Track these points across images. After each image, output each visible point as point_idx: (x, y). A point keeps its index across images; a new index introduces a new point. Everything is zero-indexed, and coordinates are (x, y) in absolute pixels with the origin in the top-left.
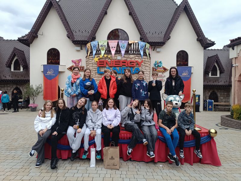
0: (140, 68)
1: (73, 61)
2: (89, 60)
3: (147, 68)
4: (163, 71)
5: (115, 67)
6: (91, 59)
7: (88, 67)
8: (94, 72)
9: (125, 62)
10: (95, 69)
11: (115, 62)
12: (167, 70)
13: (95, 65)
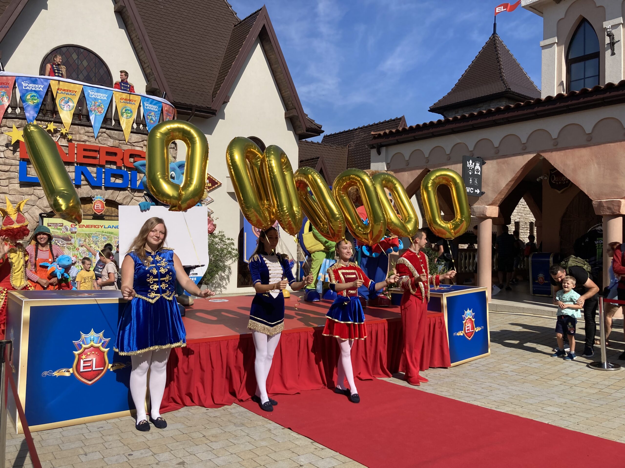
4: (210, 187)
5: (81, 164)
9: (115, 154)
10: (5, 164)
11: (85, 150)
12: (217, 183)
13: (9, 154)
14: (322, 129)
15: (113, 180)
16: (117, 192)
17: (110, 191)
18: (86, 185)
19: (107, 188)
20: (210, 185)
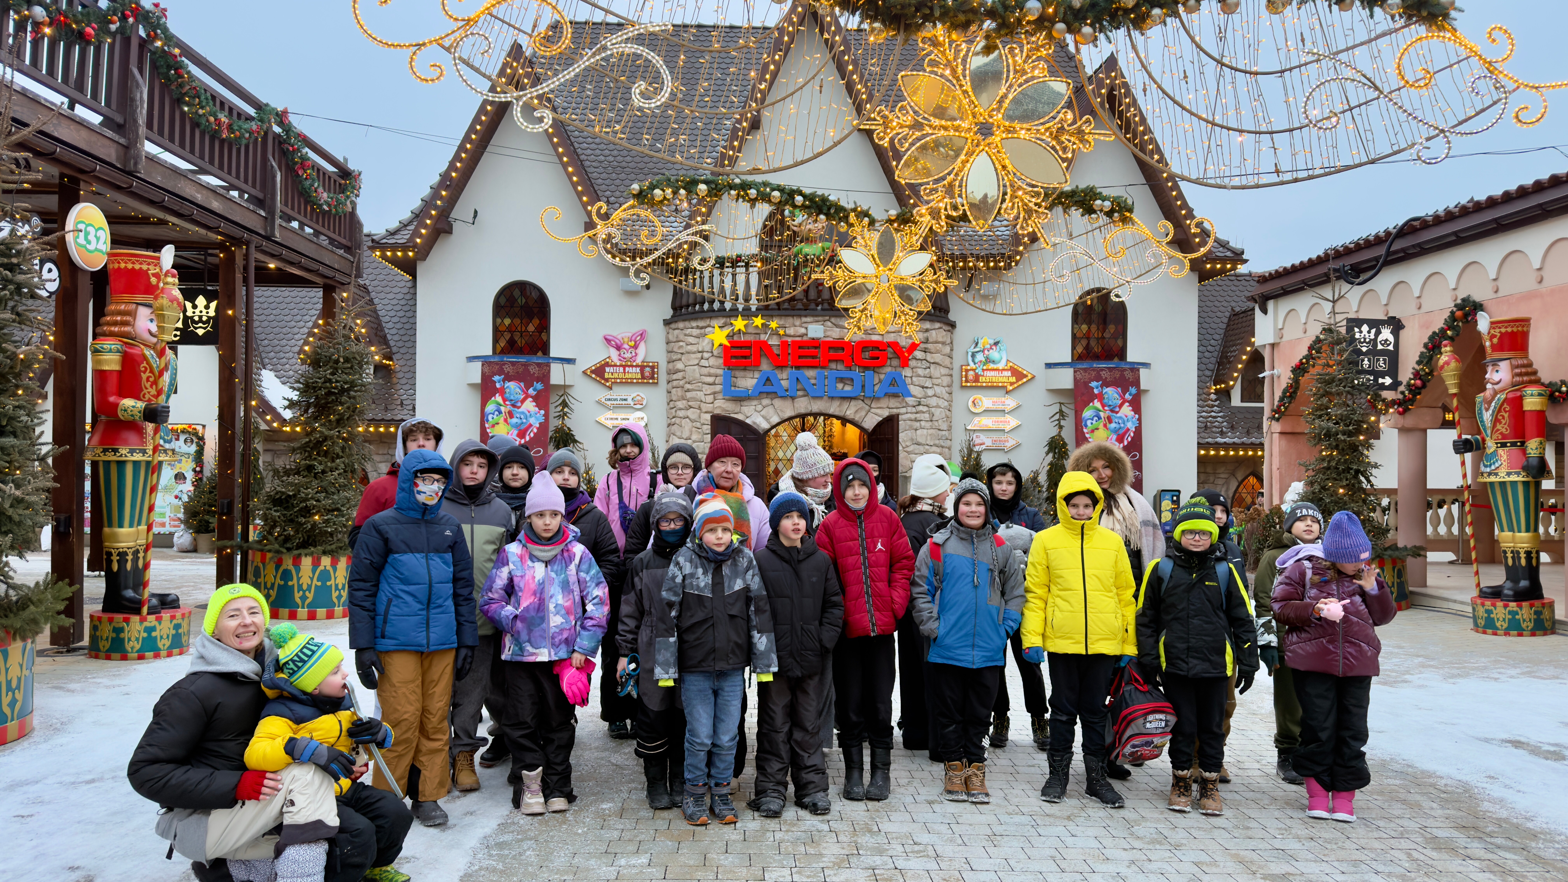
0: (907, 372)
1: (608, 341)
2: (682, 337)
3: (935, 371)
4: (1012, 384)
6: (696, 332)
7: (680, 365)
8: (709, 389)
10: (710, 375)
11: (800, 348)
12: (1026, 376)
13: (712, 361)
14: (1244, 257)
15: (840, 386)
16: (846, 404)
17: (836, 403)
18: (804, 396)
19: (832, 398)
20: (1013, 379)
